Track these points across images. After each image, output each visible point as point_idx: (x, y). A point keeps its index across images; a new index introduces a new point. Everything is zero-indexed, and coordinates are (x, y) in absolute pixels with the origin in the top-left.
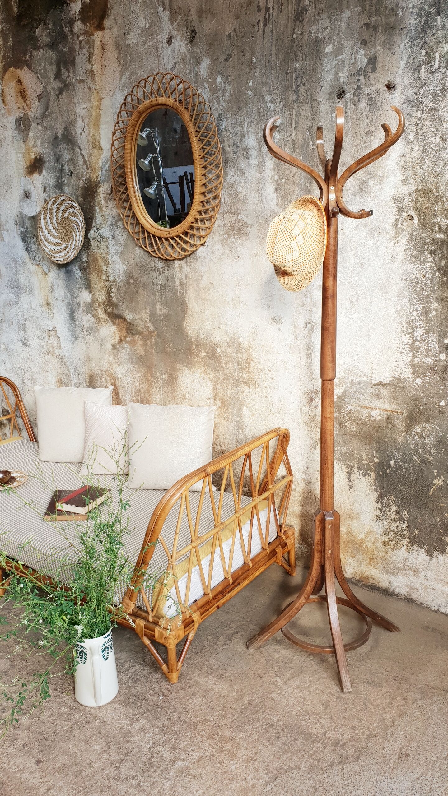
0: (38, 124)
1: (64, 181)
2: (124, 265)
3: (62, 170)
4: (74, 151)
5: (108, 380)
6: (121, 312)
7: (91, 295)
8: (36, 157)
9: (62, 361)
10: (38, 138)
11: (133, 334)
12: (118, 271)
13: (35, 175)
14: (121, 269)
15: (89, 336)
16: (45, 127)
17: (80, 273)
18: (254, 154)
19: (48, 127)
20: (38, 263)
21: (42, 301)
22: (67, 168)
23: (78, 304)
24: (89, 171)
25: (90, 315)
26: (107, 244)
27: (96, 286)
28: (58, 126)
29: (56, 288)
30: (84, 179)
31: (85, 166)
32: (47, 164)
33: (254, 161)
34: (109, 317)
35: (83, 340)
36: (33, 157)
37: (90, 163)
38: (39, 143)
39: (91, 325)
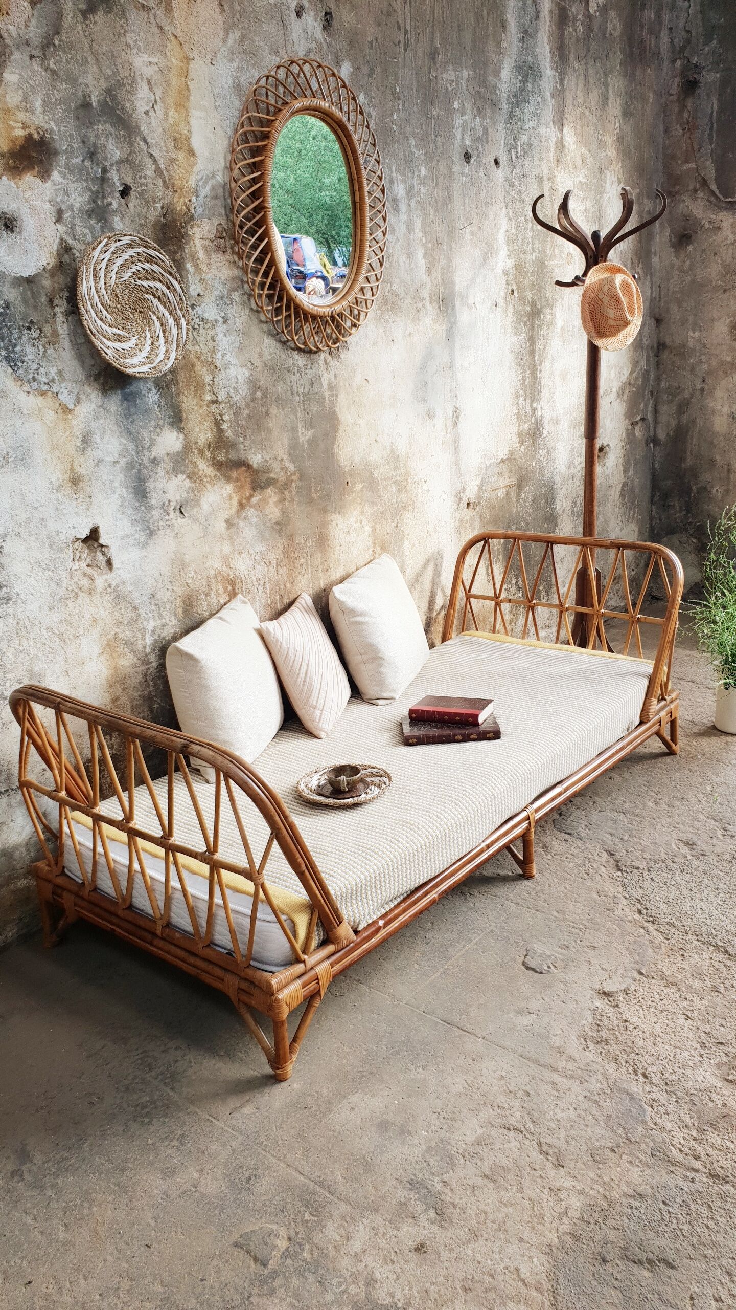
0: (32, 57)
1: (110, 204)
2: (244, 369)
3: (104, 179)
4: (131, 144)
5: (221, 591)
6: (242, 455)
7: (181, 436)
8: (30, 135)
9: (118, 597)
10: (34, 90)
11: (263, 488)
12: (233, 381)
13: (29, 179)
14: (239, 377)
15: (181, 521)
16: (54, 72)
17: (157, 397)
18: (403, 207)
19: (62, 73)
20: (45, 388)
21: (58, 475)
22: (116, 178)
23: (154, 461)
24: (169, 192)
25: (181, 477)
26: (213, 333)
27: (191, 417)
28: (90, 80)
29: (97, 438)
30: (158, 205)
31: (161, 182)
32: (62, 159)
33: (403, 217)
34: (218, 470)
35: (168, 531)
36: (20, 133)
37: (171, 177)
38: (38, 104)
39: (185, 495)
